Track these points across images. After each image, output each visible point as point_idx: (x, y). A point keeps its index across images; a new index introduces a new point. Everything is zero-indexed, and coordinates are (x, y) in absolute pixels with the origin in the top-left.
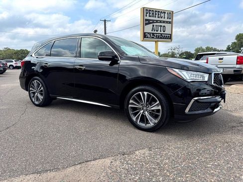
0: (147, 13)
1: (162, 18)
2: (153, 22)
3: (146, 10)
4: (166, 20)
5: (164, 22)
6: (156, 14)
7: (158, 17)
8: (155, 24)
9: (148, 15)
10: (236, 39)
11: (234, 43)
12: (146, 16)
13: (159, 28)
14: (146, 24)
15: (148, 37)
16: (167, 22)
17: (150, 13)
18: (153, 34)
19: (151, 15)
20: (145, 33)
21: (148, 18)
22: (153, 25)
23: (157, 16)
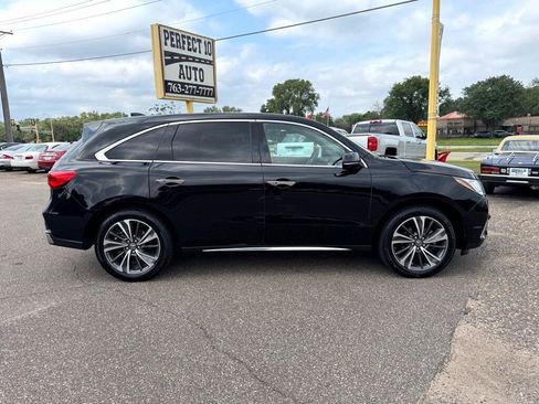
0: (166, 39)
1: (195, 51)
2: (181, 58)
3: (165, 31)
4: (203, 56)
5: (200, 61)
6: (184, 42)
7: (189, 50)
8: (184, 64)
9: (169, 42)
10: (274, 93)
11: (271, 101)
12: (166, 44)
13: (193, 72)
14: (168, 62)
15: (172, 92)
16: (206, 62)
17: (172, 40)
18: (183, 84)
19: (175, 43)
20: (166, 82)
21: (169, 48)
22: (181, 66)
23: (186, 46)
